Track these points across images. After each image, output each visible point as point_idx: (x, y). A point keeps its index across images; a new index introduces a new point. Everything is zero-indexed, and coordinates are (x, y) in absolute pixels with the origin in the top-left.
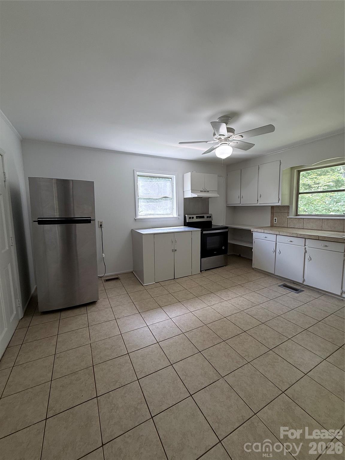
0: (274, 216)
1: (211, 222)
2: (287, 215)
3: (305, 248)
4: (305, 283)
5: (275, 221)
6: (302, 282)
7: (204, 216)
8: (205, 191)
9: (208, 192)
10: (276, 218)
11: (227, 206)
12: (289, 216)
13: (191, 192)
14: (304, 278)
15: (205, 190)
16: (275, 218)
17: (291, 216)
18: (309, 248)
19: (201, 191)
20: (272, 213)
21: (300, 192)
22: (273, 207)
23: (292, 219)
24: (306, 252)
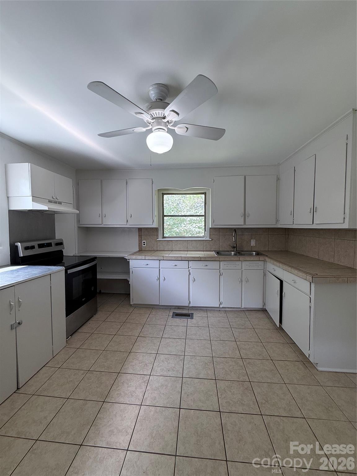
0: (143, 239)
1: (61, 252)
2: (156, 237)
3: (189, 270)
4: (191, 305)
5: (144, 244)
6: (187, 305)
7: (51, 243)
8: (55, 202)
9: (60, 203)
10: (145, 241)
11: (78, 227)
12: (158, 239)
13: (32, 201)
14: (190, 300)
15: (56, 200)
16: (143, 241)
17: (160, 238)
18: (193, 269)
19: (50, 201)
20: (140, 236)
21: (165, 215)
22: (140, 230)
23: (161, 242)
24: (190, 273)
